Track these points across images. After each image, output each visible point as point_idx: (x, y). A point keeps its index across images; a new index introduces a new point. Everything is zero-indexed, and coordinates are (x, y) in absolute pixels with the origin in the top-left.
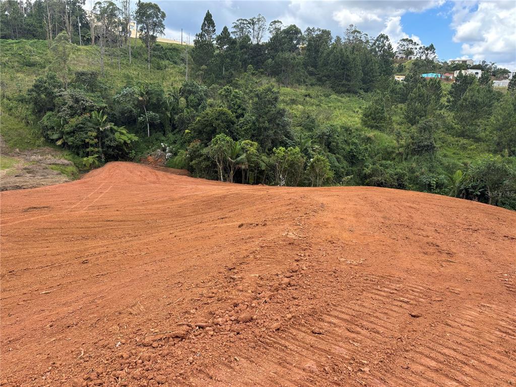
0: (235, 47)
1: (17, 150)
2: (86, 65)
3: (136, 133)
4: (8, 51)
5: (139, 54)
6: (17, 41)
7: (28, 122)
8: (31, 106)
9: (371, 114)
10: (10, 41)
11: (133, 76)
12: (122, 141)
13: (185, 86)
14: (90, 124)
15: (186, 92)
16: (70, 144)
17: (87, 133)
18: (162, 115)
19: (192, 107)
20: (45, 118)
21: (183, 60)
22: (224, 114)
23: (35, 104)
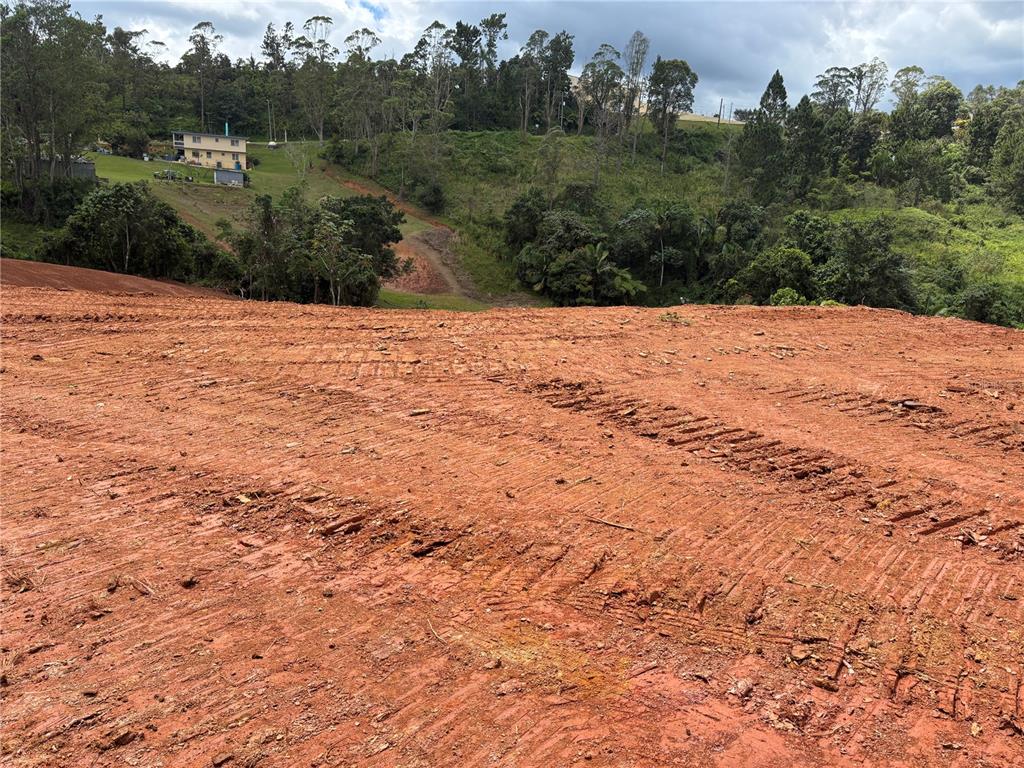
0: (818, 133)
1: (490, 294)
2: (571, 169)
3: (643, 278)
4: (468, 149)
5: (648, 147)
6: (479, 133)
7: (500, 257)
8: (504, 232)
10: (470, 134)
11: (639, 185)
12: (624, 291)
13: (729, 207)
14: (583, 263)
15: (727, 217)
16: (554, 289)
17: (578, 276)
18: (687, 253)
19: (736, 241)
20: (523, 252)
21: (720, 156)
22: (797, 258)
23: (509, 232)
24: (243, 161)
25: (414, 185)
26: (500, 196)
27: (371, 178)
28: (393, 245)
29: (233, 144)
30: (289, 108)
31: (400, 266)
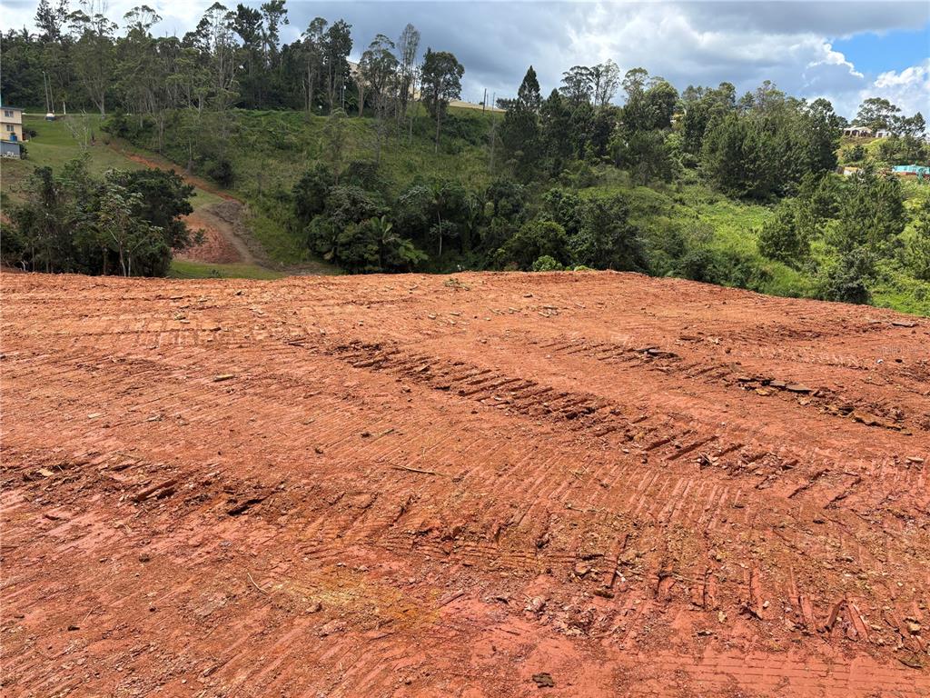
0: (567, 121)
1: (282, 263)
2: (354, 147)
3: (424, 248)
4: (254, 126)
5: (423, 129)
6: (266, 112)
7: (291, 228)
8: (293, 205)
9: (773, 236)
10: (257, 112)
11: (416, 164)
12: (408, 260)
13: (495, 185)
14: (370, 234)
15: (495, 194)
16: (343, 258)
17: (366, 246)
18: (461, 226)
19: (503, 215)
20: (313, 223)
21: (486, 140)
22: (553, 230)
23: (298, 204)
24: (19, 132)
25: (203, 160)
26: (288, 171)
27: (158, 152)
28: (184, 218)
29: (7, 115)
30: (66, 81)
31: (191, 237)
